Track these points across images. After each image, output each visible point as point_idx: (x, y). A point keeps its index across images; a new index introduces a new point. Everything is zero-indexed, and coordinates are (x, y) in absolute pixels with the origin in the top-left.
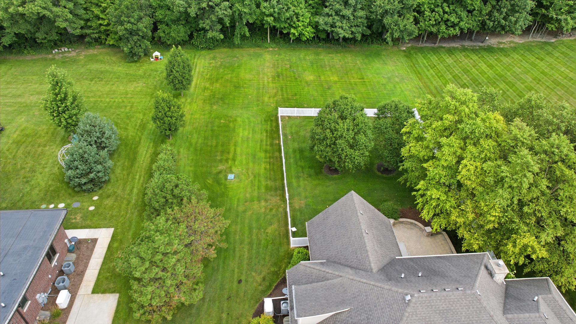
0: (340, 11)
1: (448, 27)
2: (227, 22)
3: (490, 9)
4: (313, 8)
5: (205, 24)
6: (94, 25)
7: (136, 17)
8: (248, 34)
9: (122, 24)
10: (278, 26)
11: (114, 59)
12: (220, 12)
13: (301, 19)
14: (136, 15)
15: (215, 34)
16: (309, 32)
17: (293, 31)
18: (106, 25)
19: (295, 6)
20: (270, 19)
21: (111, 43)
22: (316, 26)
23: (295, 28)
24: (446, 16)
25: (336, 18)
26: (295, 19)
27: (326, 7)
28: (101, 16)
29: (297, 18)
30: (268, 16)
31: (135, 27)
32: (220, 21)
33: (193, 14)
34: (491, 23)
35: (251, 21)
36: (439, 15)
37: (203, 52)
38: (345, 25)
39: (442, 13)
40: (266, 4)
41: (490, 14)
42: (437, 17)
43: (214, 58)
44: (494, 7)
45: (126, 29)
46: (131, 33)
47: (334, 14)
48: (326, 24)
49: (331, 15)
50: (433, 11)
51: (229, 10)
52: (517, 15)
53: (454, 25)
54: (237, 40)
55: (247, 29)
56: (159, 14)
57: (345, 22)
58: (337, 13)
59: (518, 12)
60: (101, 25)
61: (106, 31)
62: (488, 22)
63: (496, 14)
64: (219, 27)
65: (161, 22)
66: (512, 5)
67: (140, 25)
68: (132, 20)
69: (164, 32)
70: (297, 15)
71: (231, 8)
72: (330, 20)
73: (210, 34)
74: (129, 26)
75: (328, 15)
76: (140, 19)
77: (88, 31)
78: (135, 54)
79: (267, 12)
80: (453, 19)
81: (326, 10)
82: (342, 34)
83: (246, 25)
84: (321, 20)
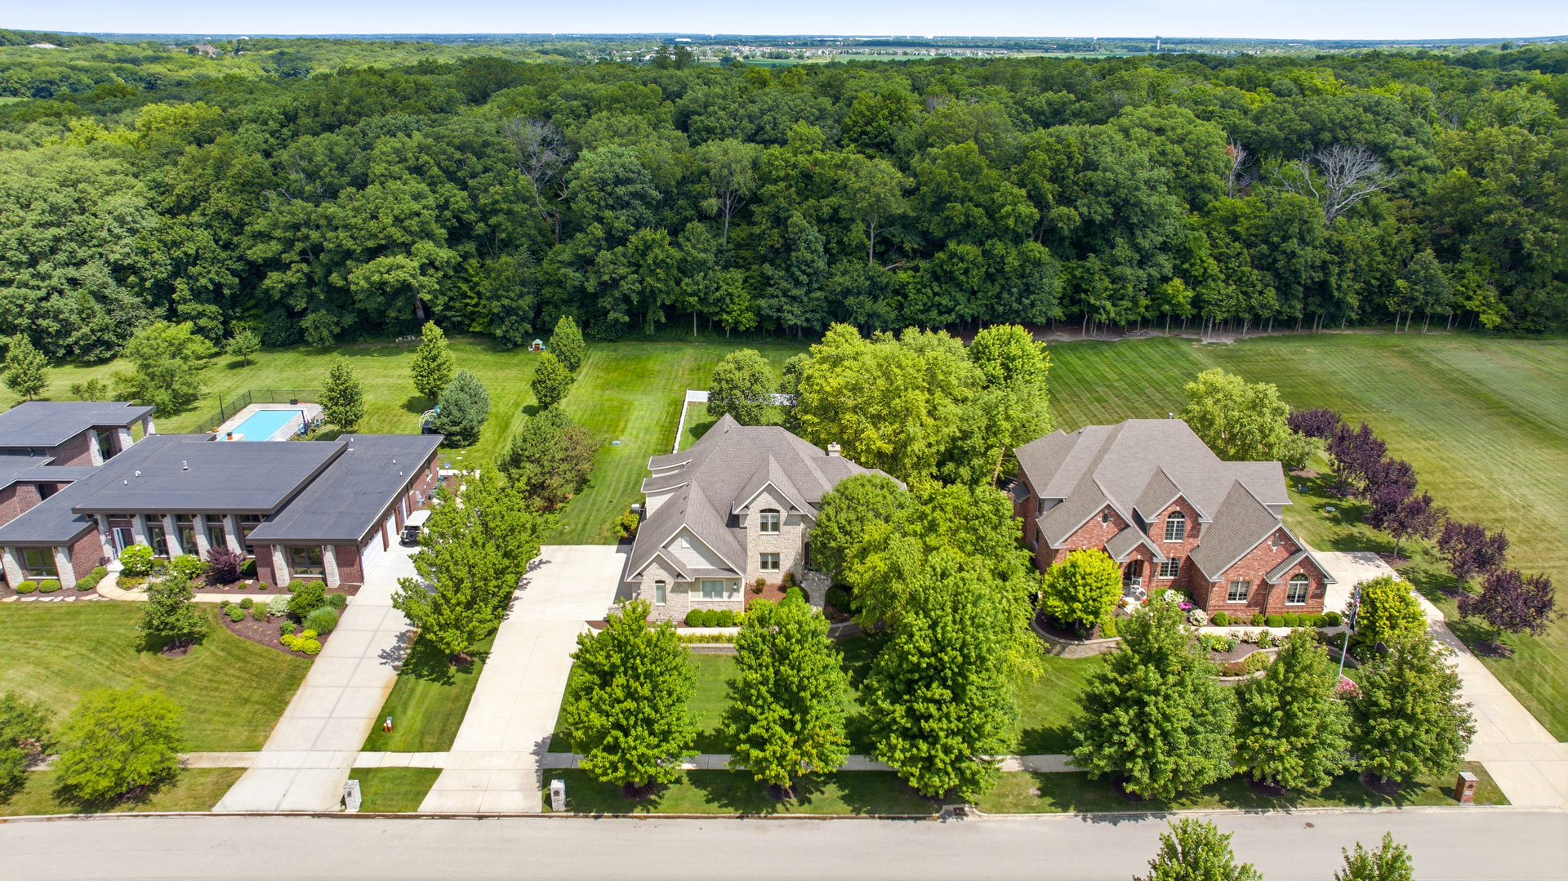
0: (789, 290)
1: (940, 313)
2: (635, 299)
3: (998, 290)
4: (755, 289)
5: (606, 302)
6: (457, 304)
7: (517, 292)
8: (663, 320)
9: (498, 298)
10: (706, 310)
11: (479, 348)
12: (625, 286)
13: (736, 300)
14: (518, 288)
15: (619, 316)
16: (748, 320)
17: (725, 316)
18: (474, 306)
19: (728, 284)
20: (693, 300)
21: (477, 329)
22: (758, 312)
23: (728, 313)
24: (937, 298)
25: (784, 299)
26: (728, 300)
27: (771, 286)
28: (469, 293)
29: (731, 300)
30: (691, 295)
31: (514, 305)
32: (626, 299)
33: (591, 290)
34: (1001, 309)
35: (668, 302)
36: (928, 298)
37: (602, 345)
38: (797, 310)
39: (931, 294)
40: (686, 280)
41: (998, 296)
42: (925, 300)
43: (615, 351)
44: (1003, 287)
45: (503, 306)
46: (509, 311)
47: (780, 294)
48: (770, 307)
49: (777, 297)
50: (919, 291)
51: (637, 285)
52: (1032, 297)
53: (949, 311)
54: (650, 329)
55: (662, 314)
56: (547, 292)
57: (796, 305)
58: (785, 294)
59: (1033, 293)
60: (467, 305)
61: (473, 313)
62: (996, 306)
63: (1005, 295)
64: (624, 307)
65: (548, 303)
66: (1026, 285)
67: (521, 302)
68: (512, 295)
69: (550, 315)
70: (730, 295)
71: (641, 283)
72: (774, 302)
73: (612, 316)
74: (506, 302)
75: (773, 296)
76: (521, 295)
77: (449, 314)
78: (509, 340)
79: (689, 290)
80: (945, 301)
81: (770, 290)
82: (791, 320)
83: (660, 307)
84: (762, 303)
